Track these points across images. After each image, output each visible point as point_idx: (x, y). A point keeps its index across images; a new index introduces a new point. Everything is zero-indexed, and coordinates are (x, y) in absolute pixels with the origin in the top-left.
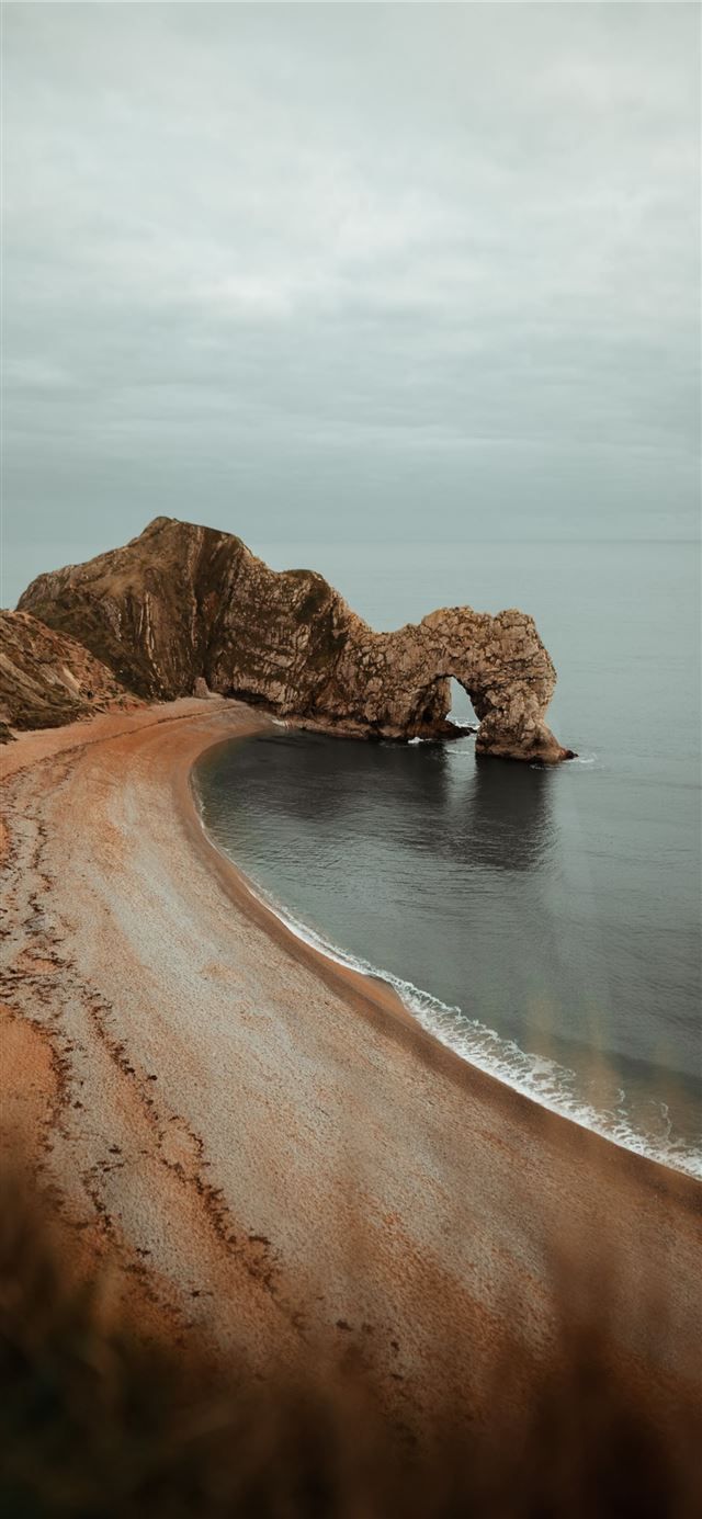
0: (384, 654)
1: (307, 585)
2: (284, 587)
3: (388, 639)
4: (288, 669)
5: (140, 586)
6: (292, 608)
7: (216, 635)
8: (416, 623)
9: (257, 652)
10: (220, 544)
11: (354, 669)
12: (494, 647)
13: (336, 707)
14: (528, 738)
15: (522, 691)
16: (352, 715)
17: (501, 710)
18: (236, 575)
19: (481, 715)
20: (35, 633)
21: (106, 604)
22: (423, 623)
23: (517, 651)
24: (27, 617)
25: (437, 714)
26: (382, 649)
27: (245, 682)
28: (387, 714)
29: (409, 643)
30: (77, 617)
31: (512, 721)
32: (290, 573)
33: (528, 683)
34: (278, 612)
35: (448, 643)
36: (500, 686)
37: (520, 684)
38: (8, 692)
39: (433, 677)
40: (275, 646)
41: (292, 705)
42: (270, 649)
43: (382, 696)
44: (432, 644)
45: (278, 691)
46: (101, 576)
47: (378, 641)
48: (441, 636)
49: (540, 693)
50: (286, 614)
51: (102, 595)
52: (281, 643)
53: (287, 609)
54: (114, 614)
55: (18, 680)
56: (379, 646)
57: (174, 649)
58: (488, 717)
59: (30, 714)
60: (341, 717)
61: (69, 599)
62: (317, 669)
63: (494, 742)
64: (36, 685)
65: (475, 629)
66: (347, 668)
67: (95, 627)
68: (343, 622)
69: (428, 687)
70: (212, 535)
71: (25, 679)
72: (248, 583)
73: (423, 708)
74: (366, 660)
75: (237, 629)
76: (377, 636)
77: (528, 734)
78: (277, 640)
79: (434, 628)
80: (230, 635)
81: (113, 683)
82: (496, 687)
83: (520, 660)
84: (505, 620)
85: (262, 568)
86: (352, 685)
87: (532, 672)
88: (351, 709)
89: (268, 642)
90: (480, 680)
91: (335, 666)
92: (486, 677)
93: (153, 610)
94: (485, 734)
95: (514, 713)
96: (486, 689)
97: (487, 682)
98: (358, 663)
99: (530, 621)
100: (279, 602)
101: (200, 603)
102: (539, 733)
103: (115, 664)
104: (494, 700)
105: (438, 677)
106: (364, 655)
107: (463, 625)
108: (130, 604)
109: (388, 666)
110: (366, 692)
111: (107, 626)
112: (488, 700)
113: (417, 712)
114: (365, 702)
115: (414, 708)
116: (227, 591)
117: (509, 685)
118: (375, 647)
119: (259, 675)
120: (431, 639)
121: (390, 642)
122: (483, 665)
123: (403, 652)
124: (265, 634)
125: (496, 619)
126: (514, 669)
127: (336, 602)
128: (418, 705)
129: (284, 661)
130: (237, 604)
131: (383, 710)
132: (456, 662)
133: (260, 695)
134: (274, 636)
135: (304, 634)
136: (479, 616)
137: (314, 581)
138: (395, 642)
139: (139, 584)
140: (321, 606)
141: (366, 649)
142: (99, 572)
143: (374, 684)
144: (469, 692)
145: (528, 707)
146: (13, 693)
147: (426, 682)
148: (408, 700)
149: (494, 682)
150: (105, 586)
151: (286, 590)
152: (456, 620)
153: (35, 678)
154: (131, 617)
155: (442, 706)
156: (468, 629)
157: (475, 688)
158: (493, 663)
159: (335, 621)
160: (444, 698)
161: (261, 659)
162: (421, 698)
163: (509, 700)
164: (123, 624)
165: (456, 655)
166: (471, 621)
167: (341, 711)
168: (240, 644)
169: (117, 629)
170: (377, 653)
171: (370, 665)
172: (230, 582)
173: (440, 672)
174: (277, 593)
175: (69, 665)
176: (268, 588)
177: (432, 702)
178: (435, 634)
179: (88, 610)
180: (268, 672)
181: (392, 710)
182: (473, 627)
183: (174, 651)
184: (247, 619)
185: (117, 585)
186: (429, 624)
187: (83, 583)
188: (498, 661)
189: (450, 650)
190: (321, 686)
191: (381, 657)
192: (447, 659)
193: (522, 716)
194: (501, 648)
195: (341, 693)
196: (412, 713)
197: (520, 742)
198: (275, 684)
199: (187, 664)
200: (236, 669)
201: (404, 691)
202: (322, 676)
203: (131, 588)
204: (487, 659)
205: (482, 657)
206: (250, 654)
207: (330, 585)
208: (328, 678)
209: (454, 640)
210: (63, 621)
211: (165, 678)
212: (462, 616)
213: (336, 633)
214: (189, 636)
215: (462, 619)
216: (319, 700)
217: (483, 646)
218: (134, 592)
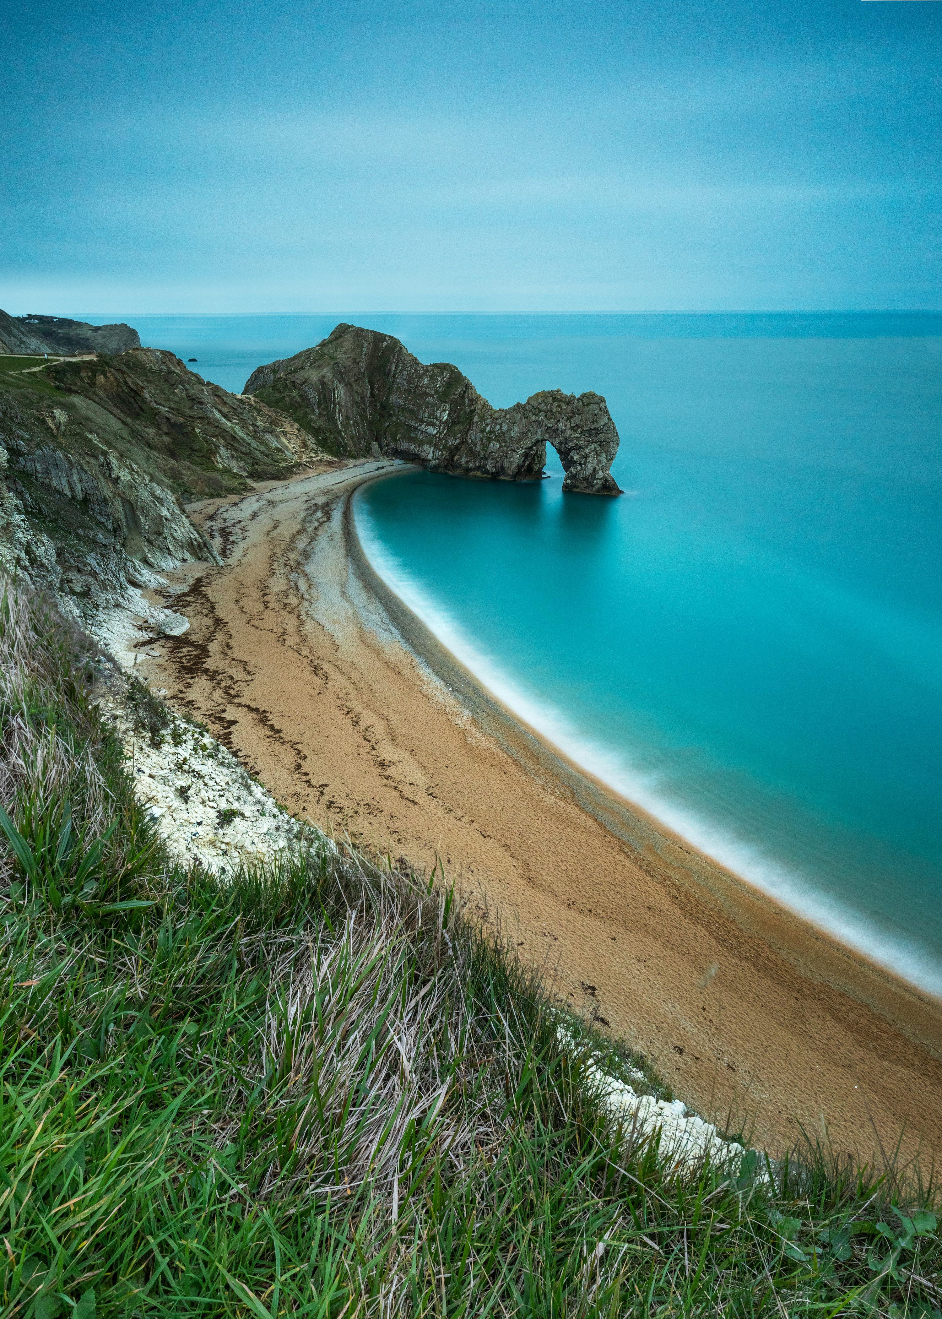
0: (500, 424)
1: (446, 375)
2: (431, 376)
3: (503, 414)
4: (434, 436)
5: (329, 375)
6: (436, 392)
7: (384, 410)
8: (523, 402)
9: (413, 424)
10: (385, 344)
11: (480, 435)
12: (577, 419)
13: (467, 463)
14: (598, 483)
15: (595, 450)
16: (479, 468)
17: (580, 464)
18: (397, 367)
19: (566, 468)
20: (259, 411)
21: (307, 389)
22: (528, 402)
23: (593, 422)
24: (252, 399)
25: (536, 468)
26: (499, 421)
27: (404, 445)
28: (503, 467)
29: (518, 417)
30: (287, 399)
31: (588, 472)
32: (435, 366)
33: (600, 446)
34: (426, 394)
35: (546, 416)
36: (580, 447)
37: (593, 446)
38: (242, 453)
39: (534, 441)
40: (425, 419)
41: (437, 461)
42: (422, 421)
43: (499, 455)
44: (534, 418)
45: (429, 452)
46: (302, 368)
47: (496, 415)
48: (540, 411)
49: (608, 453)
50: (432, 396)
51: (304, 383)
52: (429, 417)
53: (433, 392)
54: (313, 396)
55: (249, 444)
56: (497, 419)
57: (355, 422)
58: (572, 469)
59: (260, 468)
60: (471, 470)
61: (280, 385)
62: (454, 436)
63: (575, 487)
64: (263, 448)
65: (564, 407)
66: (474, 435)
67: (301, 406)
68: (473, 401)
69: (530, 448)
70: (379, 338)
71: (254, 444)
72: (405, 373)
73: (526, 464)
74: (488, 428)
75: (399, 406)
76: (496, 412)
77: (599, 481)
78: (427, 415)
79: (535, 405)
80: (394, 411)
81: (314, 446)
82: (578, 448)
83: (595, 429)
84: (585, 400)
85: (415, 361)
86: (478, 446)
87: (602, 437)
88: (477, 464)
89: (421, 416)
90: (566, 443)
91: (467, 434)
92: (571, 441)
93: (341, 392)
94: (569, 481)
95: (589, 466)
96: (570, 450)
97: (571, 444)
98: (482, 431)
99: (602, 400)
100: (428, 387)
101: (372, 389)
102: (606, 481)
103: (316, 432)
104: (576, 457)
105: (537, 441)
106: (487, 425)
107: (556, 404)
108: (324, 389)
109: (503, 433)
110: (489, 451)
111: (309, 405)
112: (572, 457)
113: (522, 466)
114: (487, 459)
115: (521, 463)
116: (391, 379)
117: (587, 447)
118: (494, 420)
119: (413, 440)
120: (533, 414)
121: (505, 416)
122: (568, 433)
123: (514, 423)
124: (419, 411)
125: (579, 399)
126: (590, 435)
127: (468, 386)
128: (524, 461)
129: (432, 431)
130: (398, 389)
131: (499, 464)
132: (550, 430)
133: (415, 454)
134: (424, 412)
135: (445, 410)
136: (566, 396)
137: (452, 371)
138: (508, 417)
139: (329, 374)
140: (456, 390)
141: (488, 421)
142: (300, 365)
143: (494, 446)
144: (559, 451)
145: (599, 462)
146: (246, 454)
147: (529, 444)
148: (517, 458)
149: (576, 445)
150: (306, 375)
151: (432, 378)
152: (551, 400)
153: (261, 443)
154: (325, 398)
155: (540, 461)
156: (559, 406)
157: (563, 449)
158: (576, 431)
159: (467, 401)
160: (541, 455)
161: (416, 428)
162: (526, 456)
163: (586, 457)
164: (319, 404)
165: (550, 425)
166: (561, 401)
167: (471, 465)
168: (401, 417)
169: (316, 407)
170: (496, 424)
171: (491, 432)
172: (393, 373)
173: (539, 437)
174: (426, 381)
175: (285, 433)
176: (420, 377)
177: (533, 459)
178: (536, 410)
179: (294, 393)
180: (420, 438)
181: (506, 465)
182: (562, 404)
183: (356, 424)
184: (406, 399)
185: (313, 376)
186: (532, 403)
187: (290, 373)
188: (579, 430)
189: (546, 422)
190: (457, 448)
191: (498, 427)
192: (544, 428)
193: (595, 469)
194: (581, 420)
195: (471, 453)
196: (519, 467)
197: (593, 486)
198: (426, 447)
199: (365, 432)
200: (399, 436)
201: (515, 451)
202: (458, 441)
203: (323, 377)
204: (572, 428)
205: (568, 426)
206: (409, 426)
207: (464, 375)
208: (462, 443)
209: (549, 414)
210: (277, 402)
211: (350, 442)
212: (555, 397)
213: (468, 410)
214: (365, 411)
215: (555, 399)
216: (456, 458)
217: (569, 419)
218: (326, 380)
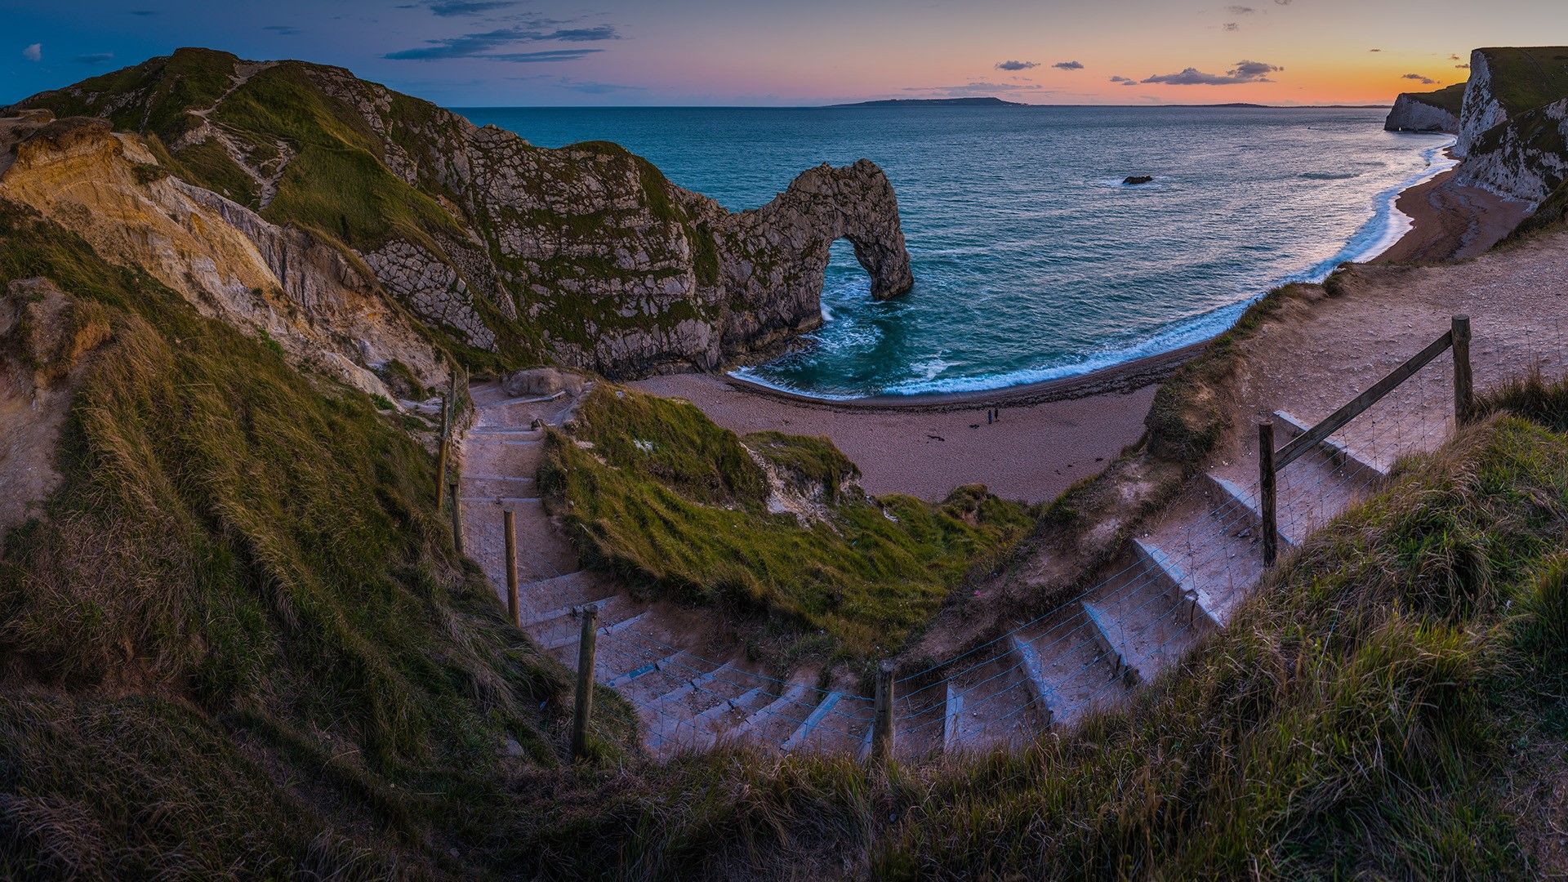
0: (763, 235)
1: (631, 162)
4: (689, 294)
6: (638, 201)
8: (787, 190)
11: (747, 267)
13: (743, 323)
22: (797, 188)
23: (885, 195)
26: (760, 230)
27: (622, 345)
28: (798, 305)
29: (794, 215)
35: (836, 202)
40: (645, 268)
41: (715, 348)
42: (640, 275)
43: (789, 285)
44: (819, 210)
45: (693, 331)
47: (749, 222)
48: (825, 197)
50: (633, 213)
52: (653, 262)
53: (634, 204)
56: (751, 228)
60: (754, 332)
62: (712, 281)
65: (852, 184)
68: (692, 210)
74: (751, 248)
76: (743, 216)
78: (642, 257)
79: (814, 190)
84: (866, 169)
88: (763, 318)
91: (719, 271)
98: (747, 257)
106: (745, 243)
107: (841, 182)
109: (776, 250)
114: (775, 301)
119: (643, 324)
121: (765, 219)
129: (675, 286)
132: (851, 219)
135: (680, 236)
138: (773, 219)
141: (741, 236)
143: (777, 275)
152: (830, 178)
156: (845, 184)
159: (683, 209)
161: (624, 296)
166: (845, 178)
171: (759, 253)
180: (654, 311)
181: (803, 297)
182: (849, 181)
189: (842, 209)
190: (725, 304)
198: (685, 326)
201: (811, 269)
209: (841, 199)
213: (695, 225)
215: (836, 177)
